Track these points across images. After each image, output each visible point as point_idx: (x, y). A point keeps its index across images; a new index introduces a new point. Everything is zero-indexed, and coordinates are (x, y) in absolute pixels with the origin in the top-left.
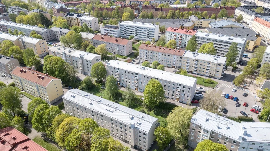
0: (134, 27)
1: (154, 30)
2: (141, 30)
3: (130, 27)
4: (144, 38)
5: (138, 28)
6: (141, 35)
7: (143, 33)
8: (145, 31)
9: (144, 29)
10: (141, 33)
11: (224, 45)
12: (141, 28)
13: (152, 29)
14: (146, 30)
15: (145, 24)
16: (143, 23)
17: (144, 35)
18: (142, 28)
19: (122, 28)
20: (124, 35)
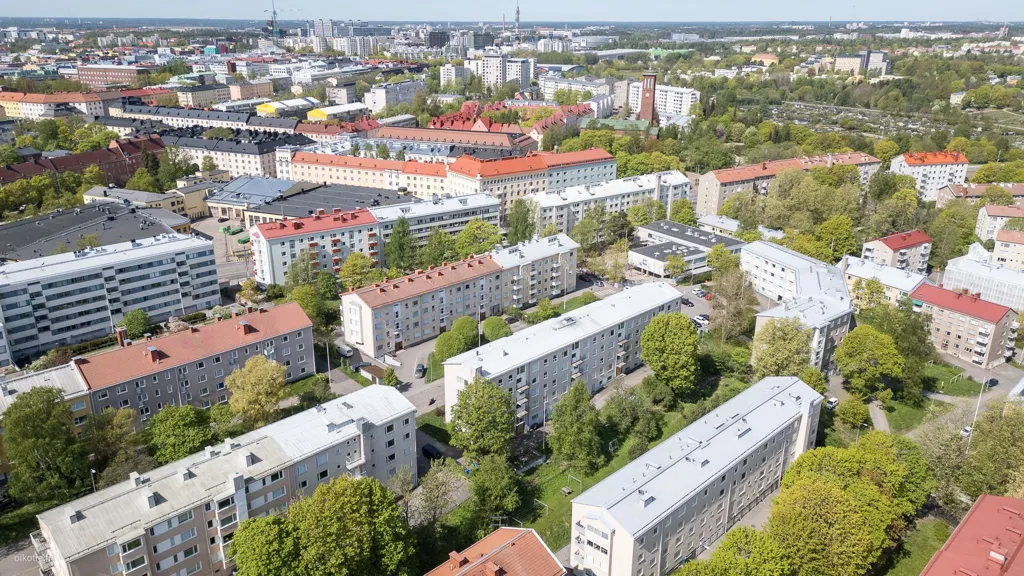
0: (97, 276)
1: (212, 252)
2: (142, 278)
3: (74, 281)
4: (166, 304)
5: (121, 271)
6: (145, 299)
7: (159, 285)
8: (163, 273)
9: (160, 263)
10: (143, 288)
11: (462, 223)
12: (140, 267)
13: (201, 254)
14: (174, 265)
15: (145, 242)
16: (133, 241)
17: (163, 294)
18: (150, 265)
19: (14, 306)
20: (33, 338)
